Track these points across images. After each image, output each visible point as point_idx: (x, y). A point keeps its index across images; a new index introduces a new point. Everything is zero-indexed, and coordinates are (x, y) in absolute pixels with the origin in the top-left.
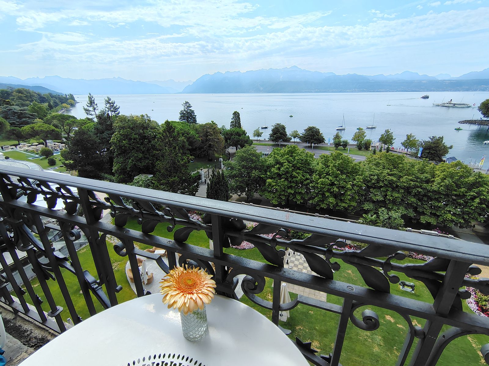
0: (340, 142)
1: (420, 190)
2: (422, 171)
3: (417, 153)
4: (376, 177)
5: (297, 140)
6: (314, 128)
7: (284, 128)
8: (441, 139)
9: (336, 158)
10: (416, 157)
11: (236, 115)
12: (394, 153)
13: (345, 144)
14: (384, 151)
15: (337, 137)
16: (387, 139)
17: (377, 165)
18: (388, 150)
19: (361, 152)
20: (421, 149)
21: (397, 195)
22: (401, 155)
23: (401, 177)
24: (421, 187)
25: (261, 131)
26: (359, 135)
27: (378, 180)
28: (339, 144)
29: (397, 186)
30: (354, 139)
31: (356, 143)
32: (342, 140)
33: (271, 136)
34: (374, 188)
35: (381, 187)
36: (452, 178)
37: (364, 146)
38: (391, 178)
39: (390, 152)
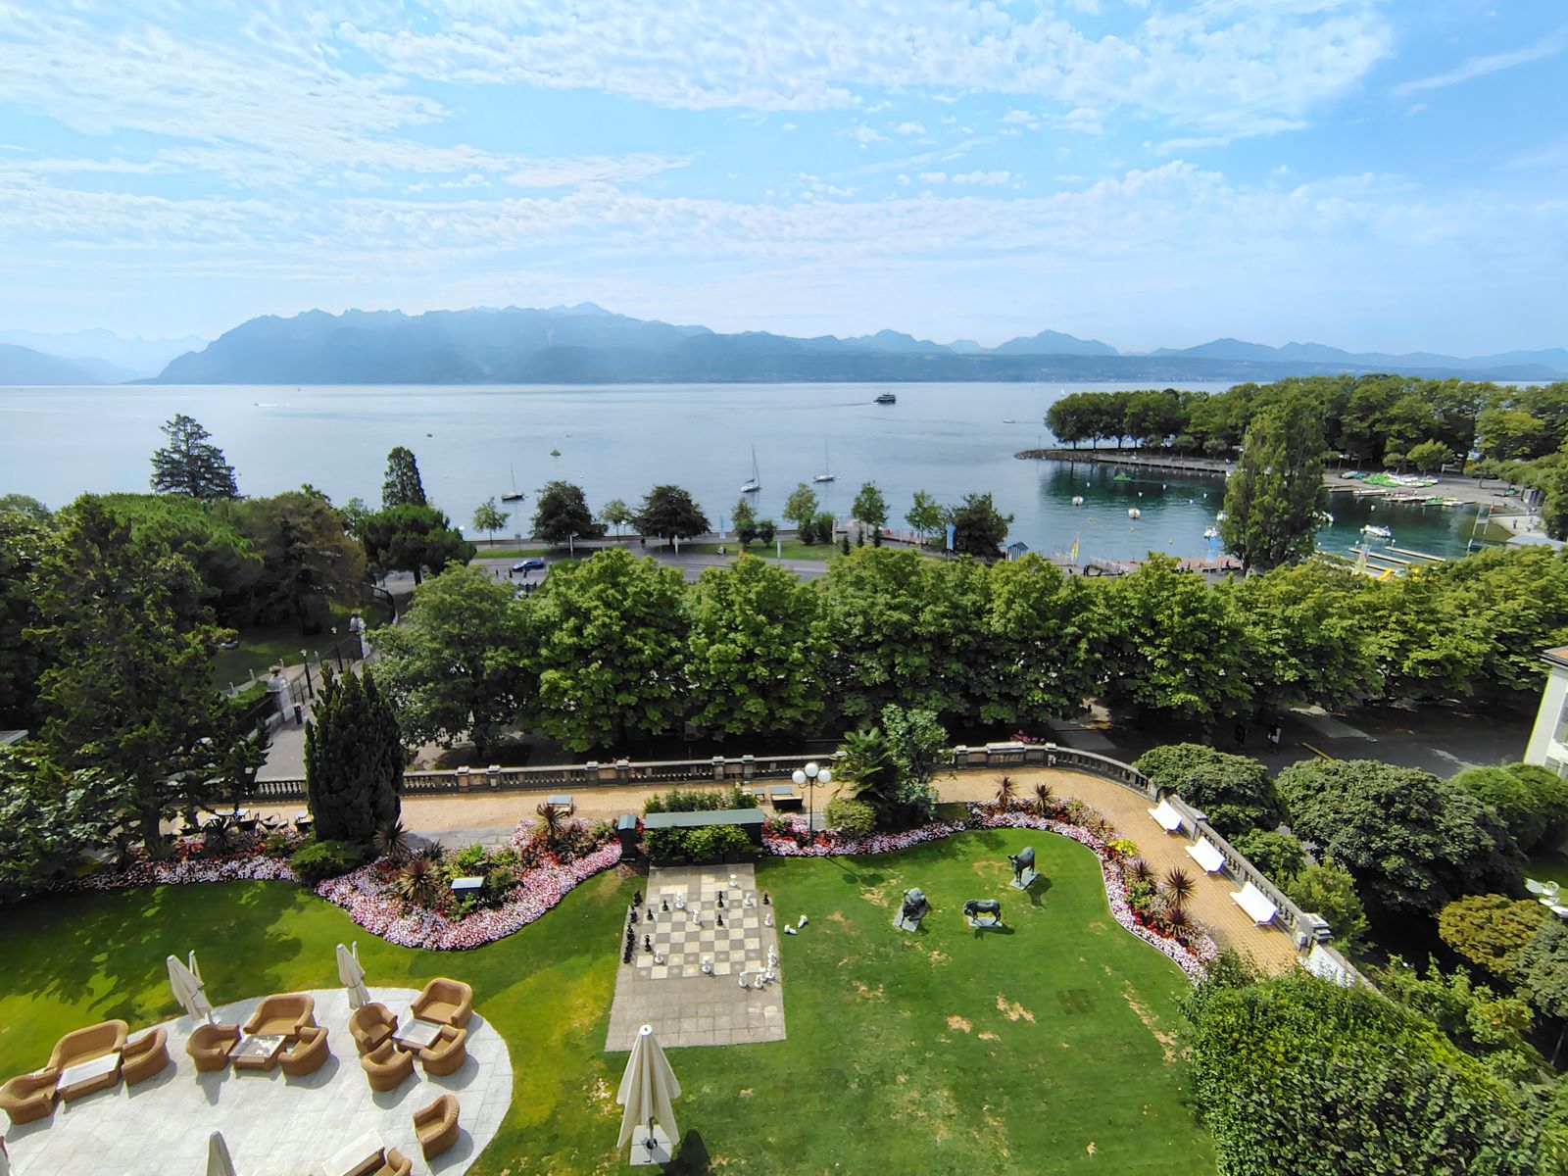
0: (752, 526)
1: (967, 638)
2: (964, 588)
3: (944, 540)
4: (860, 619)
5: (626, 529)
6: (671, 489)
7: (577, 495)
8: (987, 500)
9: (752, 572)
10: (946, 551)
11: (404, 461)
12: (893, 547)
13: (768, 532)
14: (869, 544)
15: (743, 512)
16: (870, 509)
17: (858, 583)
18: (878, 538)
19: (812, 551)
20: (950, 529)
21: (917, 660)
22: (907, 549)
23: (918, 609)
24: (967, 630)
25: (501, 508)
26: (801, 505)
27: (868, 628)
28: (754, 534)
29: (916, 637)
30: (789, 515)
31: (794, 525)
32: (757, 519)
33: (540, 522)
34: (862, 650)
35: (878, 644)
36: (1025, 596)
37: (817, 534)
38: (896, 615)
39: (884, 544)
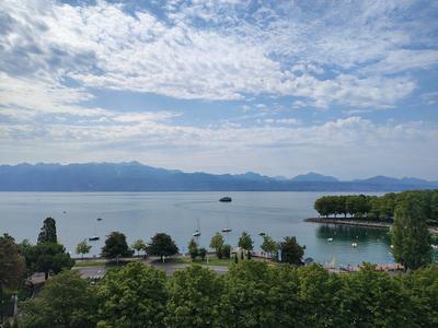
0: (196, 250)
1: (290, 302)
2: (287, 279)
3: (277, 257)
4: (243, 294)
5: (142, 253)
6: (163, 235)
7: (123, 238)
8: (294, 239)
9: (196, 271)
10: (278, 261)
11: (50, 224)
12: (256, 260)
13: (204, 253)
14: (245, 258)
15: (193, 244)
16: (246, 243)
17: (242, 276)
18: (250, 256)
19: (222, 262)
20: (280, 252)
21: (269, 314)
22: (262, 260)
23: (268, 289)
24: (290, 298)
25: (88, 244)
26: (217, 242)
27: (247, 298)
28: (197, 254)
29: (268, 302)
30: (212, 246)
31: (214, 250)
32: (199, 248)
33: (104, 250)
34: (244, 309)
35: (251, 306)
36: (314, 282)
37: (224, 253)
38: (259, 291)
39: (253, 259)
